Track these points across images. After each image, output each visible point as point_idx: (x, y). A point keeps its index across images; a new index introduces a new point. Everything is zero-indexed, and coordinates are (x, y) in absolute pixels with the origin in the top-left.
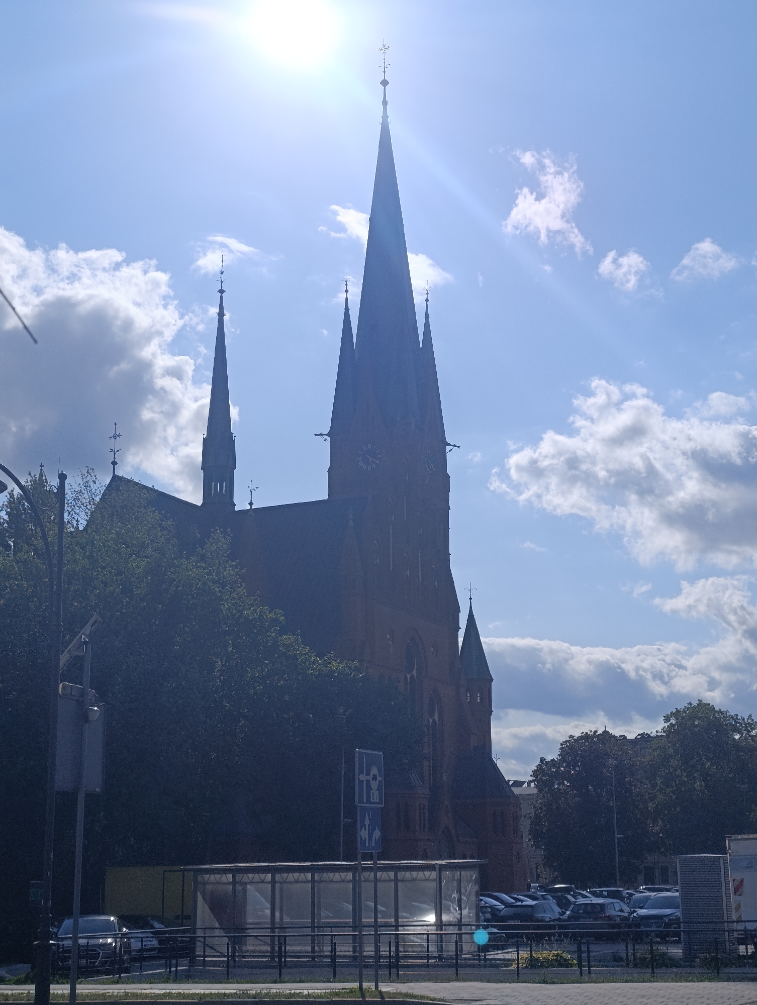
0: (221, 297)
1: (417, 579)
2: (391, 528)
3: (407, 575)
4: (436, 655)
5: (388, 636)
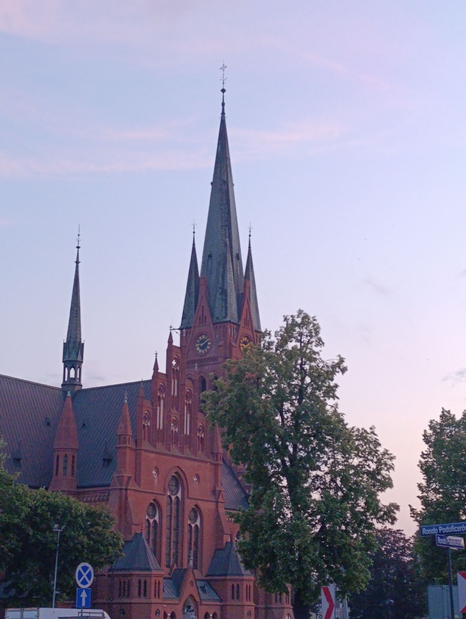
0: (78, 251)
1: (183, 434)
2: (162, 402)
3: (175, 431)
4: (199, 482)
5: (154, 472)
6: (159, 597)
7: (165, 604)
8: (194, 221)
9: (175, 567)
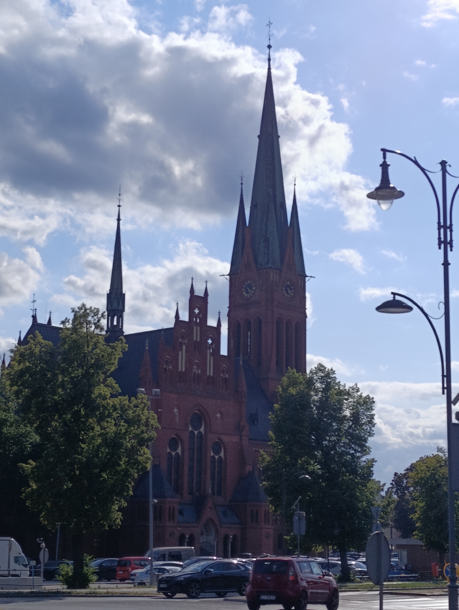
0: (119, 209)
1: (206, 375)
2: (184, 347)
3: (198, 373)
4: (222, 418)
5: (176, 410)
6: (173, 521)
7: (180, 527)
8: (242, 174)
9: (197, 494)
